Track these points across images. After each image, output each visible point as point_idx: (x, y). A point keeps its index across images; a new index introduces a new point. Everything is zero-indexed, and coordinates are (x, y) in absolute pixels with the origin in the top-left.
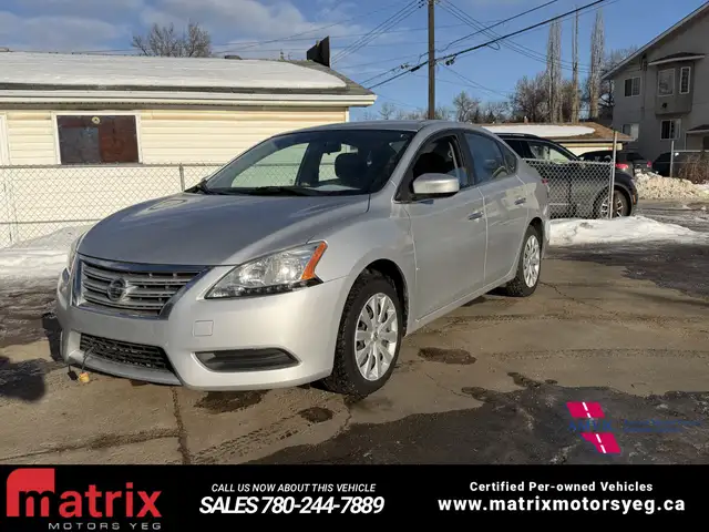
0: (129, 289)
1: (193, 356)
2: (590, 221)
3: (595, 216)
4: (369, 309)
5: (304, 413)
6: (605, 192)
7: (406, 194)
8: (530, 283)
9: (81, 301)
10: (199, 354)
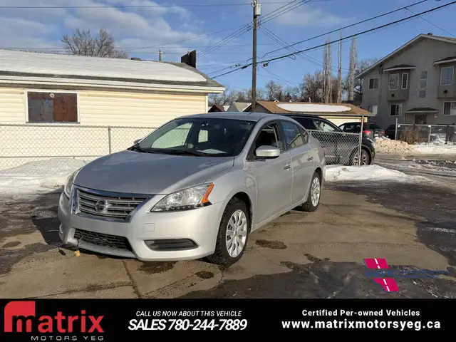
0: (107, 206)
1: (143, 242)
2: (348, 167)
3: (350, 164)
4: (233, 218)
5: (198, 274)
6: (356, 150)
7: (252, 156)
8: (315, 204)
9: (78, 211)
10: (146, 241)
